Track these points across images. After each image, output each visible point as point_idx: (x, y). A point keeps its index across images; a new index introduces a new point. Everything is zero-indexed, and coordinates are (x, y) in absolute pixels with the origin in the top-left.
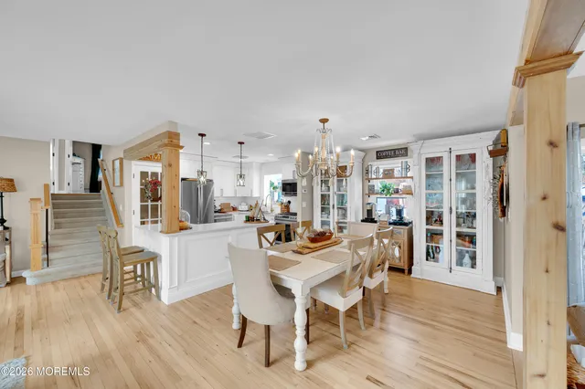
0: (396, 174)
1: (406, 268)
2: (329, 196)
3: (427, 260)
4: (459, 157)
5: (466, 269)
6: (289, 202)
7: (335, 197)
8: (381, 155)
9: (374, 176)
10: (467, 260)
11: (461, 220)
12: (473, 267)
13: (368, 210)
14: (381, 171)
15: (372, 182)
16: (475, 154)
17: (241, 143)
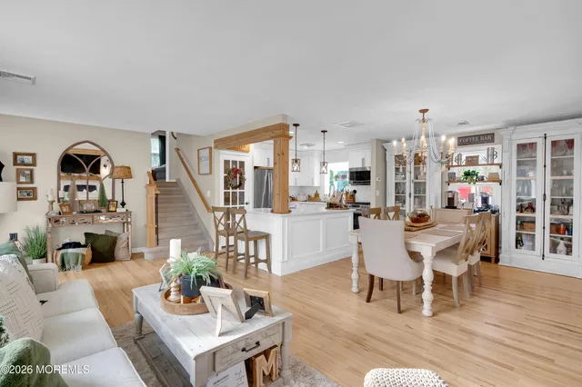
0: (481, 161)
1: (493, 256)
2: (404, 184)
3: (517, 247)
4: (554, 143)
5: (561, 257)
6: (355, 192)
7: (412, 185)
8: (464, 141)
9: (455, 164)
10: (561, 247)
11: (556, 207)
12: (567, 254)
13: (449, 199)
14: (464, 158)
15: (452, 170)
16: (573, 140)
17: (324, 132)
